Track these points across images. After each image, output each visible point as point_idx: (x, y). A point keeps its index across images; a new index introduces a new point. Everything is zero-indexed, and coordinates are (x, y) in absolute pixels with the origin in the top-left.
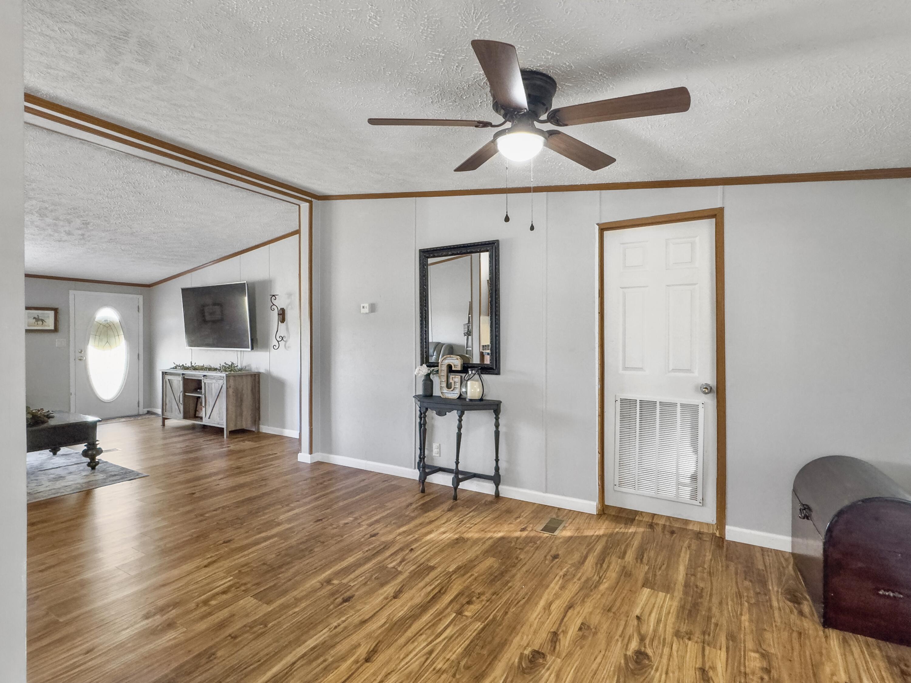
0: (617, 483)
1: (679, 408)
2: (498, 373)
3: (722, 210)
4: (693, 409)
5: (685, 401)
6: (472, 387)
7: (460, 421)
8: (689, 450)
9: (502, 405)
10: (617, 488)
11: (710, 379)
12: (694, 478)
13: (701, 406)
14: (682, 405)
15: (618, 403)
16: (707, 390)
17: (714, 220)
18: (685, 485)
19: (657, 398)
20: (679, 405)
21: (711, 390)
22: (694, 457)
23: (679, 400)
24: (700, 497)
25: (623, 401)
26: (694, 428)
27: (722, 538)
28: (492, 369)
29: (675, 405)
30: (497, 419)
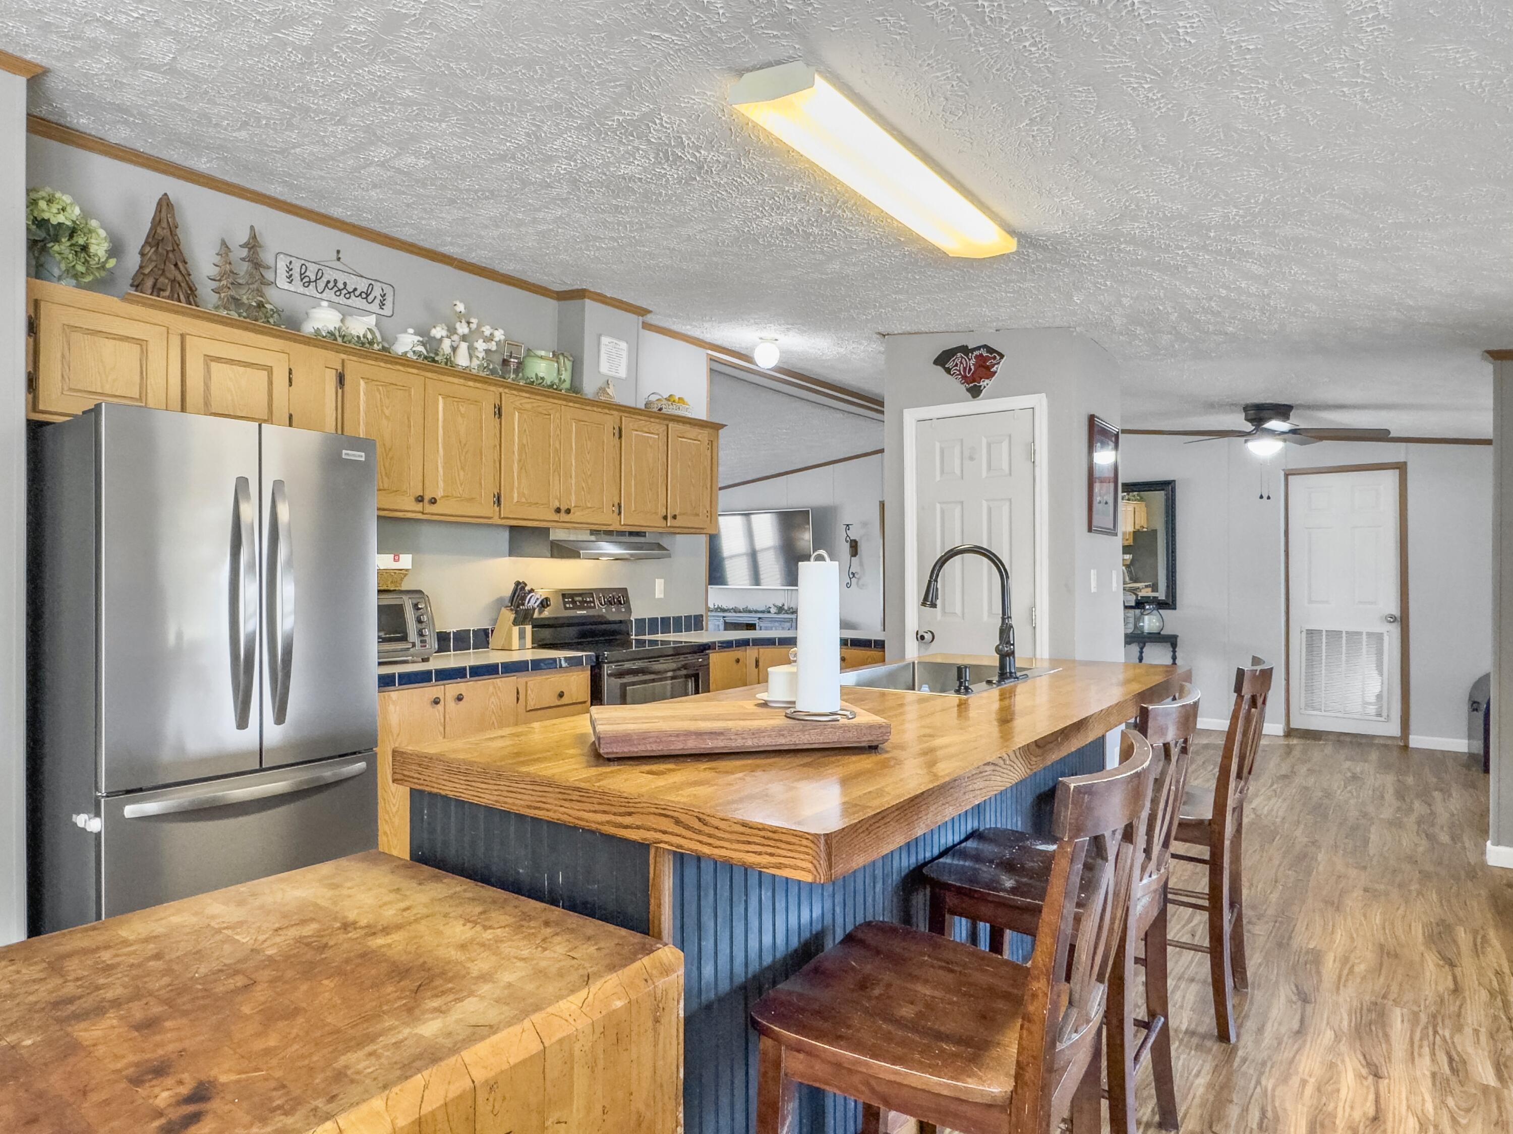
0: (1303, 706)
1: (1364, 636)
2: (1175, 609)
3: (1405, 463)
4: (1378, 638)
5: (1370, 630)
6: (1150, 621)
7: (1141, 652)
8: (1375, 673)
9: (1178, 640)
10: (1303, 711)
11: (1395, 610)
12: (1379, 697)
13: (1385, 635)
14: (1368, 634)
15: (1304, 635)
16: (1392, 619)
17: (1397, 471)
18: (1370, 704)
19: (1344, 628)
20: (1364, 634)
21: (1395, 620)
22: (1379, 678)
23: (1364, 629)
24: (1385, 714)
25: (1310, 632)
26: (1380, 653)
27: (1406, 747)
28: (1167, 604)
29: (1360, 633)
30: (1174, 652)
